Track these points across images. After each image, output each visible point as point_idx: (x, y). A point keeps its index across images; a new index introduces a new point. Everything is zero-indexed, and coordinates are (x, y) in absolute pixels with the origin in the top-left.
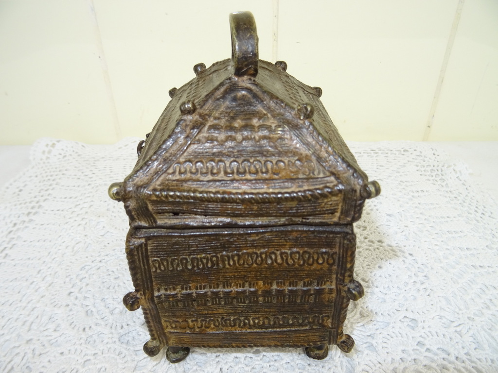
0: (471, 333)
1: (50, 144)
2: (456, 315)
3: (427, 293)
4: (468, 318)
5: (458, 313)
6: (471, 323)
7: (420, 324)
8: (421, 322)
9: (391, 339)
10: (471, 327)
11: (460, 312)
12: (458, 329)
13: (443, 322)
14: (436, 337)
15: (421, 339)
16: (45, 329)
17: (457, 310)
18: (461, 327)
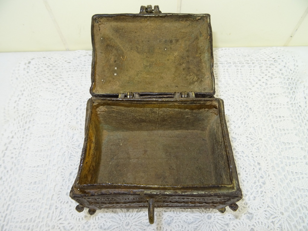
0: (280, 223)
1: (27, 62)
2: (275, 211)
3: (262, 195)
4: (281, 213)
5: (276, 209)
6: (281, 216)
7: (254, 217)
8: (255, 215)
9: (237, 227)
10: (281, 219)
11: (277, 209)
12: (274, 220)
13: (266, 214)
14: (261, 225)
15: (253, 227)
16: (59, 219)
17: (276, 207)
18: (276, 218)
